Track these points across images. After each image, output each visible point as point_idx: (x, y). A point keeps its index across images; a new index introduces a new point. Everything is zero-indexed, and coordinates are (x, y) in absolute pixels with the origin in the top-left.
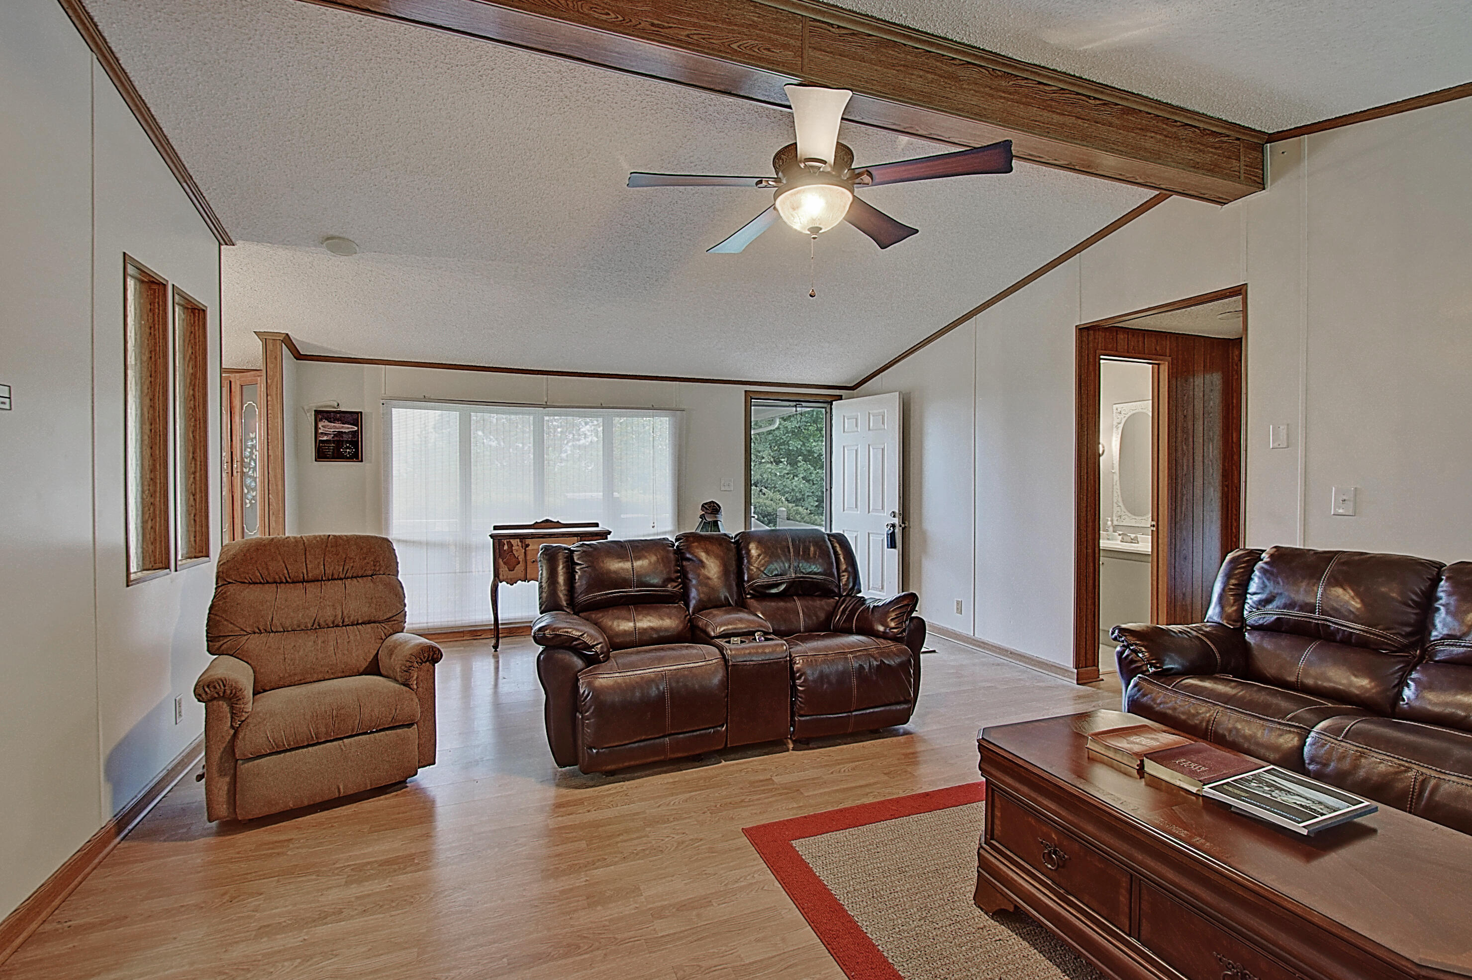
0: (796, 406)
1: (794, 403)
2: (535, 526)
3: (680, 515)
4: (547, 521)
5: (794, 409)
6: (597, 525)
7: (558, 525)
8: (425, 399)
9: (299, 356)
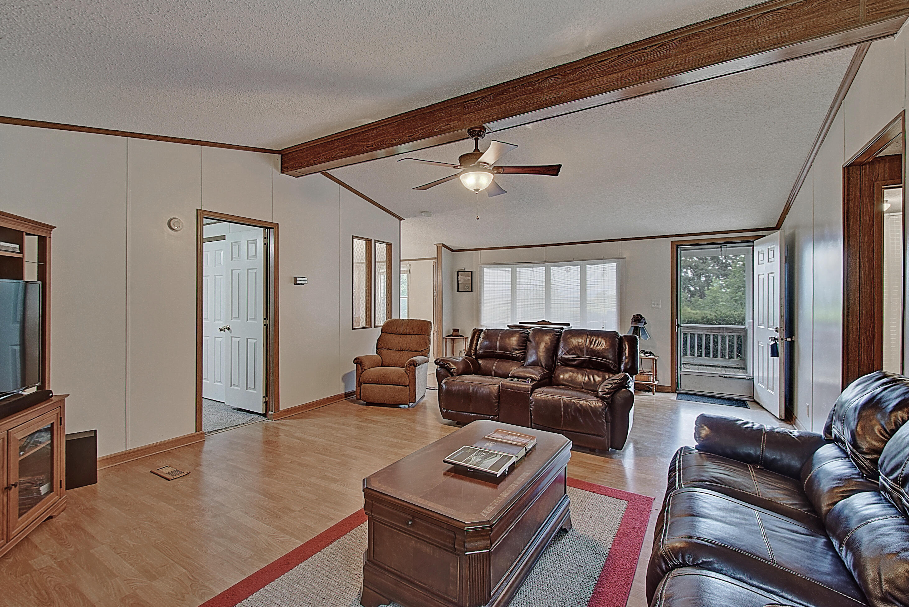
0: (721, 247)
1: (720, 246)
2: (538, 323)
3: (621, 321)
4: (543, 321)
5: (720, 249)
6: (569, 325)
7: (548, 323)
8: (494, 264)
9: (453, 251)
